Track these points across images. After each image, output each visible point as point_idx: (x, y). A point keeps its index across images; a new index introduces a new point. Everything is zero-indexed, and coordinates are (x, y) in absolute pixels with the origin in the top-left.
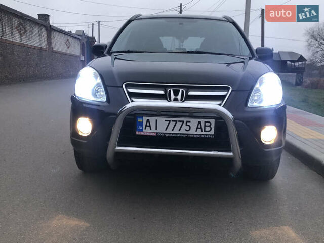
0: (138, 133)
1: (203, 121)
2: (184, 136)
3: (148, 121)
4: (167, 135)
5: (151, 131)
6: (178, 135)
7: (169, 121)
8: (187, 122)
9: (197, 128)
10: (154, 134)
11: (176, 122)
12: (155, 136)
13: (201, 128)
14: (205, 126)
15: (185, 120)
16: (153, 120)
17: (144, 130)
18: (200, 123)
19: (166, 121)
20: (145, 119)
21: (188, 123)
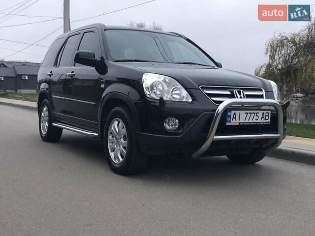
0: (228, 124)
1: (265, 112)
2: (255, 124)
3: (235, 114)
4: (245, 124)
5: (236, 122)
6: (252, 124)
7: (247, 113)
8: (257, 113)
9: (262, 117)
10: (238, 124)
11: (251, 113)
13: (264, 117)
14: (266, 116)
16: (237, 112)
17: (232, 121)
18: (263, 113)
19: (245, 113)
20: (233, 112)
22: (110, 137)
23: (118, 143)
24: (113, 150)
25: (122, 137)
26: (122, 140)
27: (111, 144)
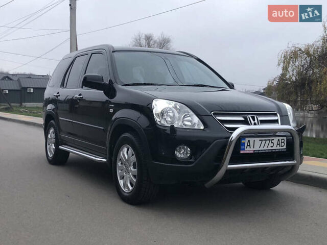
0: (242, 152)
1: (280, 138)
2: (270, 151)
3: (249, 141)
4: (260, 152)
5: (250, 149)
6: (268, 151)
7: (262, 140)
9: (278, 144)
10: (252, 152)
11: (266, 140)
12: (252, 153)
13: (279, 144)
14: (282, 142)
15: (271, 138)
16: (252, 140)
17: (246, 149)
18: (279, 140)
19: (260, 140)
20: (247, 140)
21: (273, 141)
22: (119, 164)
23: (128, 171)
24: (122, 178)
25: (132, 164)
26: (132, 167)
27: (120, 171)
